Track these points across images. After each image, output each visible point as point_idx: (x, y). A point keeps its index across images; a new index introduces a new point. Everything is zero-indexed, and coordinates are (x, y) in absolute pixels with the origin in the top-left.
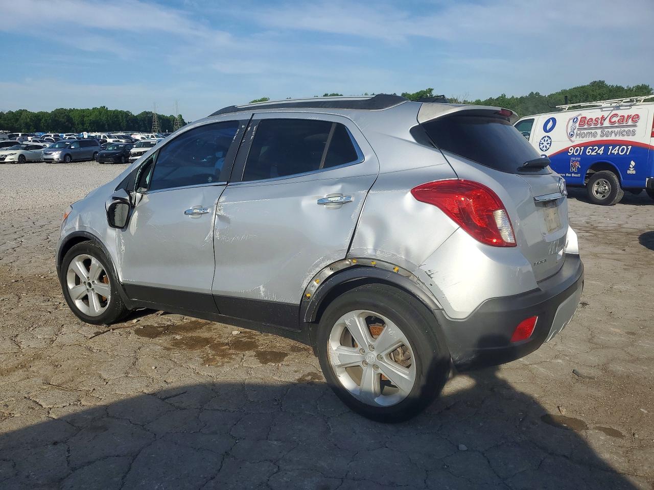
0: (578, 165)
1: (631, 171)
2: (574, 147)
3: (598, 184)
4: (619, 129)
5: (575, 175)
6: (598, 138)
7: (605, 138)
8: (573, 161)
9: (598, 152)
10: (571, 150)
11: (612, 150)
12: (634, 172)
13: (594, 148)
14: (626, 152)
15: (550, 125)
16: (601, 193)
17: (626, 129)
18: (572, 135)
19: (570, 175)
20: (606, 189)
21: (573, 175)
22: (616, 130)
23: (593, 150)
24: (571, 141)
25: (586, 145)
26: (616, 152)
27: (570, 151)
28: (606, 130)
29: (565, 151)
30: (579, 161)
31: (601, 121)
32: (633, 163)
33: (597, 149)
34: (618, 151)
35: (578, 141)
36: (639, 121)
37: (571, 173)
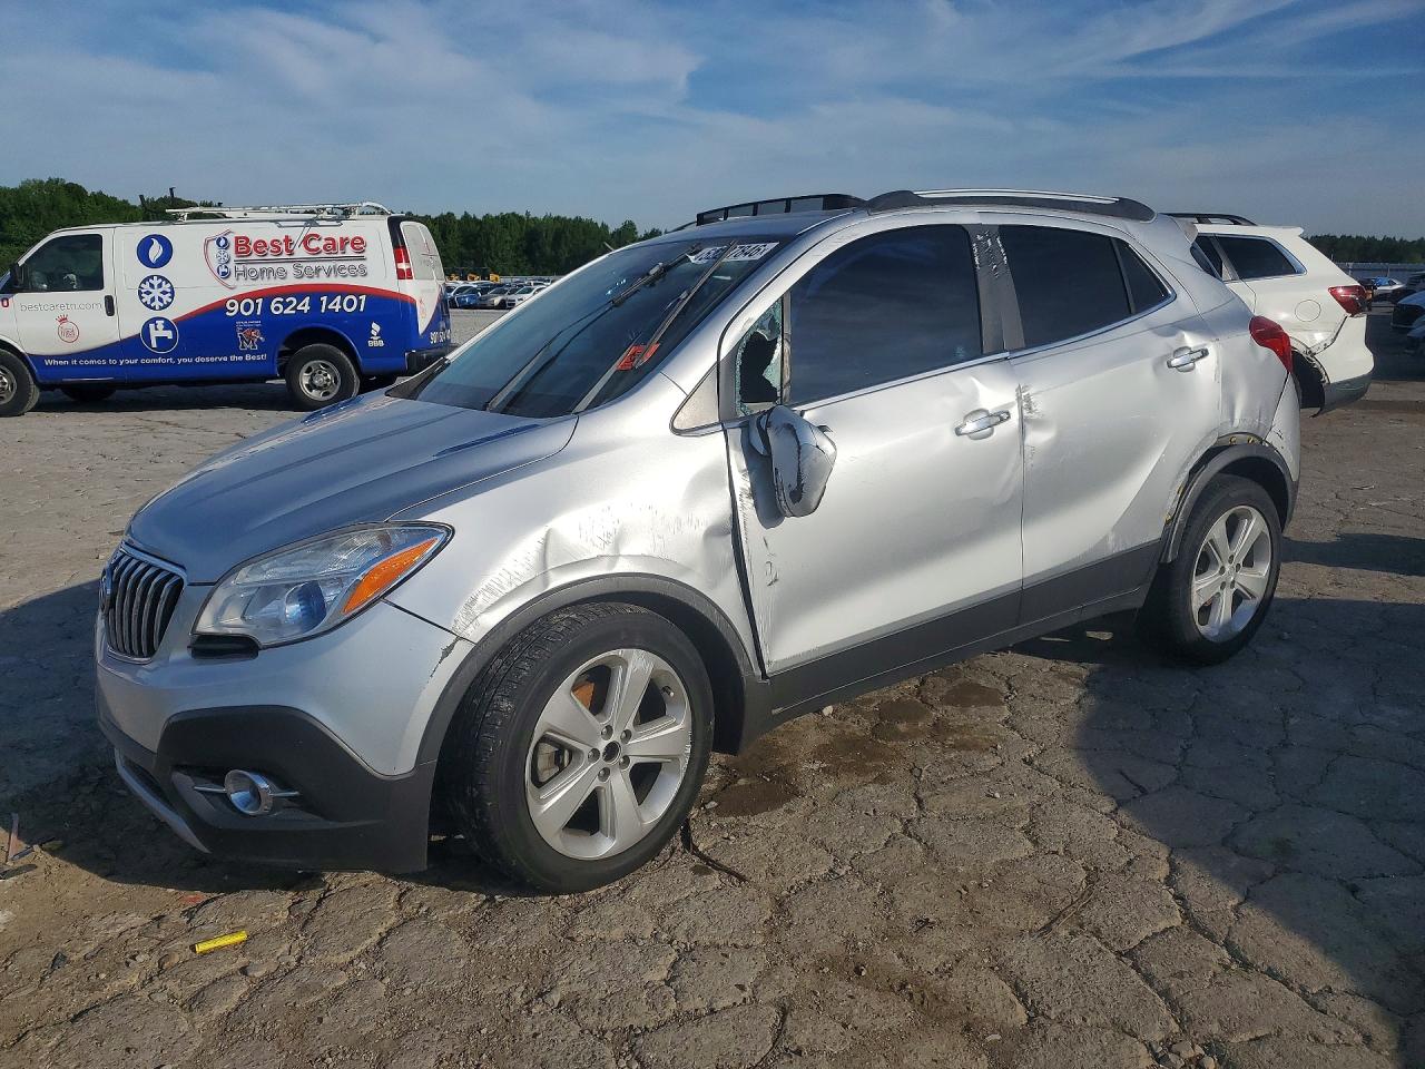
0: (257, 336)
1: (376, 342)
2: (240, 298)
3: (309, 370)
4: (332, 264)
5: (253, 358)
6: (291, 281)
7: (305, 281)
8: (244, 328)
9: (299, 308)
10: (232, 305)
11: (328, 303)
12: (381, 343)
13: (288, 300)
14: (359, 306)
15: (155, 252)
16: (319, 388)
17: (347, 264)
18: (224, 274)
19: (241, 358)
20: (328, 380)
21: (248, 357)
22: (326, 265)
23: (286, 305)
24: (226, 286)
25: (268, 296)
26: (337, 308)
27: (229, 308)
28: (304, 265)
29: (219, 309)
30: (259, 328)
31: (287, 247)
32: (376, 327)
33: (295, 303)
34: (341, 304)
35: (245, 286)
36: (367, 249)
37: (243, 354)
